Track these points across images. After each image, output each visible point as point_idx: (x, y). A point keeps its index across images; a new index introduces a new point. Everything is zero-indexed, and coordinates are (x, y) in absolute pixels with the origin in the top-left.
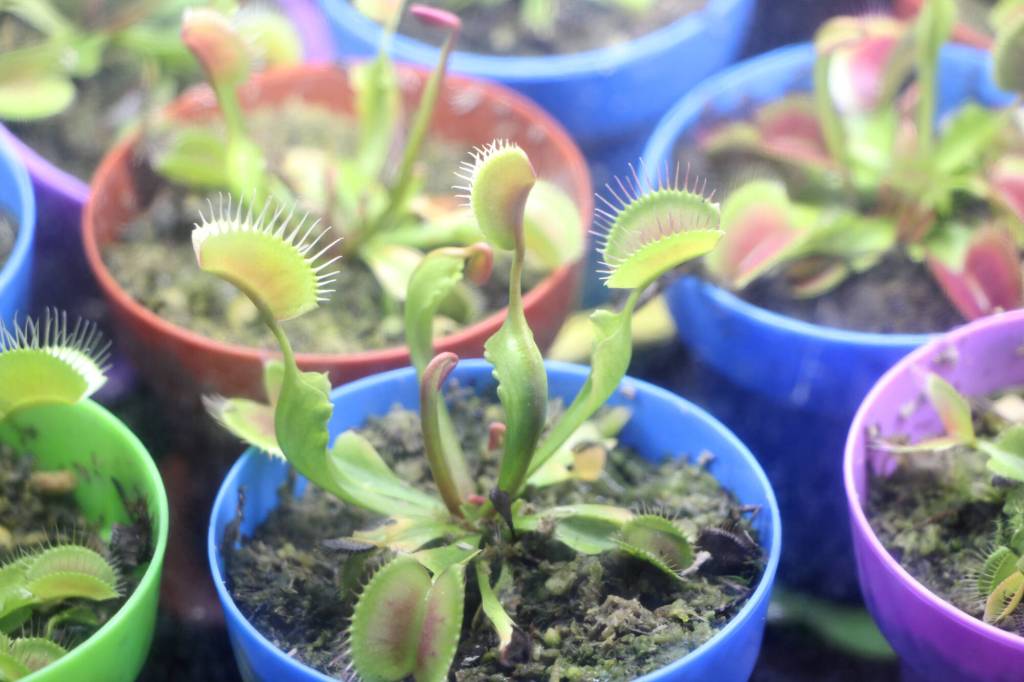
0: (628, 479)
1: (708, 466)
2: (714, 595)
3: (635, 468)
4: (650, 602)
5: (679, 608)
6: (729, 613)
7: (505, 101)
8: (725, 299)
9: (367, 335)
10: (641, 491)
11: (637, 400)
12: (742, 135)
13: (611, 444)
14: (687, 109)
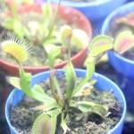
0: (96, 94)
1: (112, 92)
2: (111, 121)
3: (98, 92)
4: (98, 123)
5: (103, 125)
6: (114, 126)
7: (75, 12)
8: (118, 56)
9: (43, 63)
10: (98, 97)
11: (98, 78)
12: (124, 20)
13: (92, 87)
14: (113, 14)
